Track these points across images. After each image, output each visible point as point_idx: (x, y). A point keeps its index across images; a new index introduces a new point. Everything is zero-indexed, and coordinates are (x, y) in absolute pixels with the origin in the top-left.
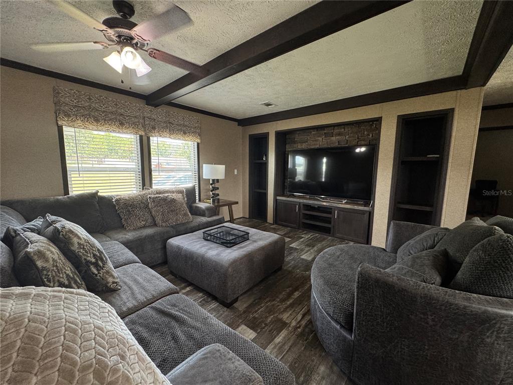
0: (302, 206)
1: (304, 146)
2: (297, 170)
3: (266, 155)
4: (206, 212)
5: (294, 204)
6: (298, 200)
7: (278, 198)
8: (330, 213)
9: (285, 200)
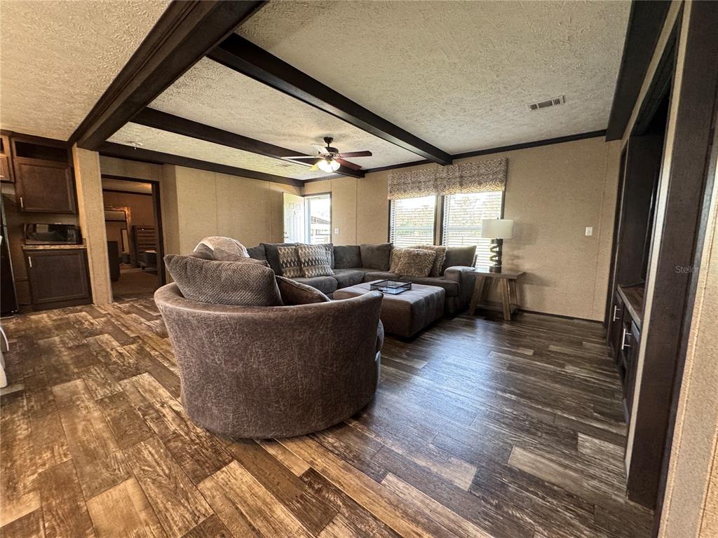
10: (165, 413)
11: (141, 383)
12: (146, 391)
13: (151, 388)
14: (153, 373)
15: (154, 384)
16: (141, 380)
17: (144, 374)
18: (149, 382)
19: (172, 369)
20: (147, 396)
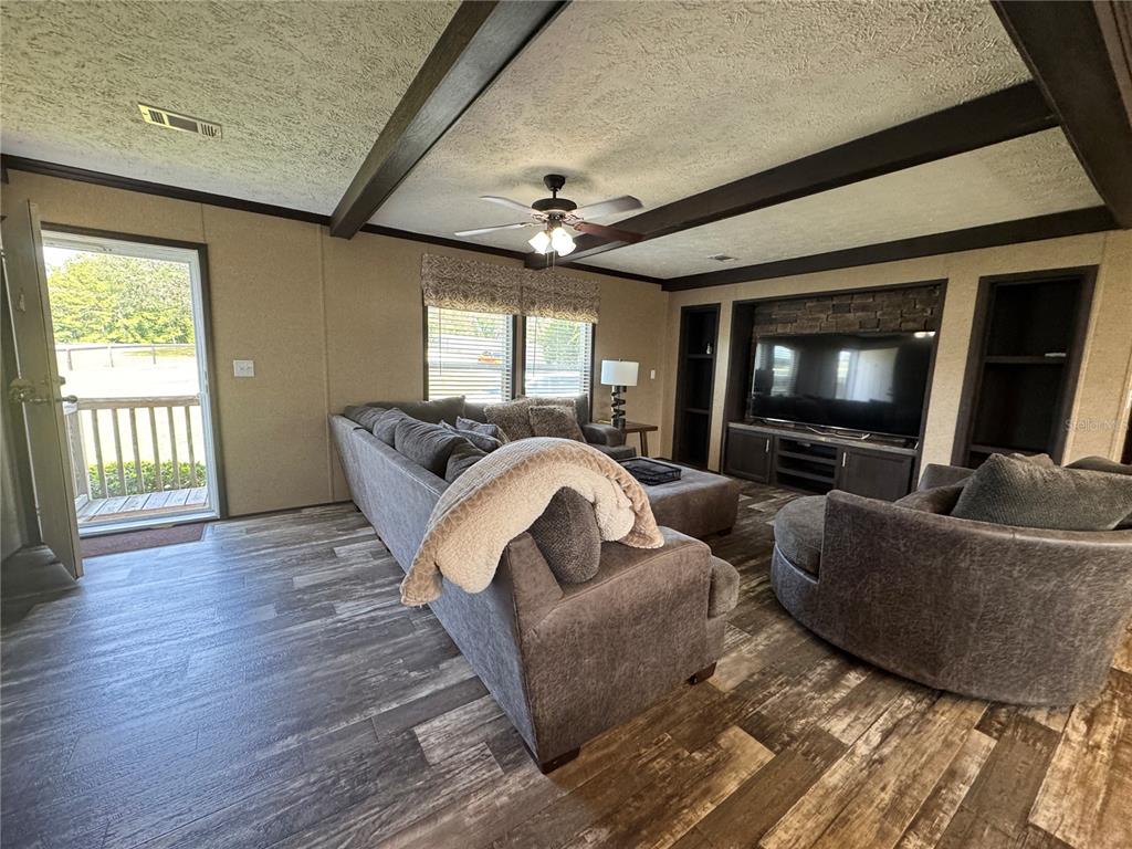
0: (777, 443)
1: (789, 330)
2: (775, 375)
3: (712, 346)
4: (608, 437)
5: (764, 437)
6: (770, 431)
7: (732, 425)
8: (834, 457)
9: (745, 430)
10: (1107, 738)
11: (1078, 812)
12: (1090, 792)
13: (1071, 784)
14: (1020, 807)
15: (1056, 786)
16: (1068, 821)
17: (1042, 824)
18: (1059, 796)
19: (974, 770)
20: (1099, 782)
